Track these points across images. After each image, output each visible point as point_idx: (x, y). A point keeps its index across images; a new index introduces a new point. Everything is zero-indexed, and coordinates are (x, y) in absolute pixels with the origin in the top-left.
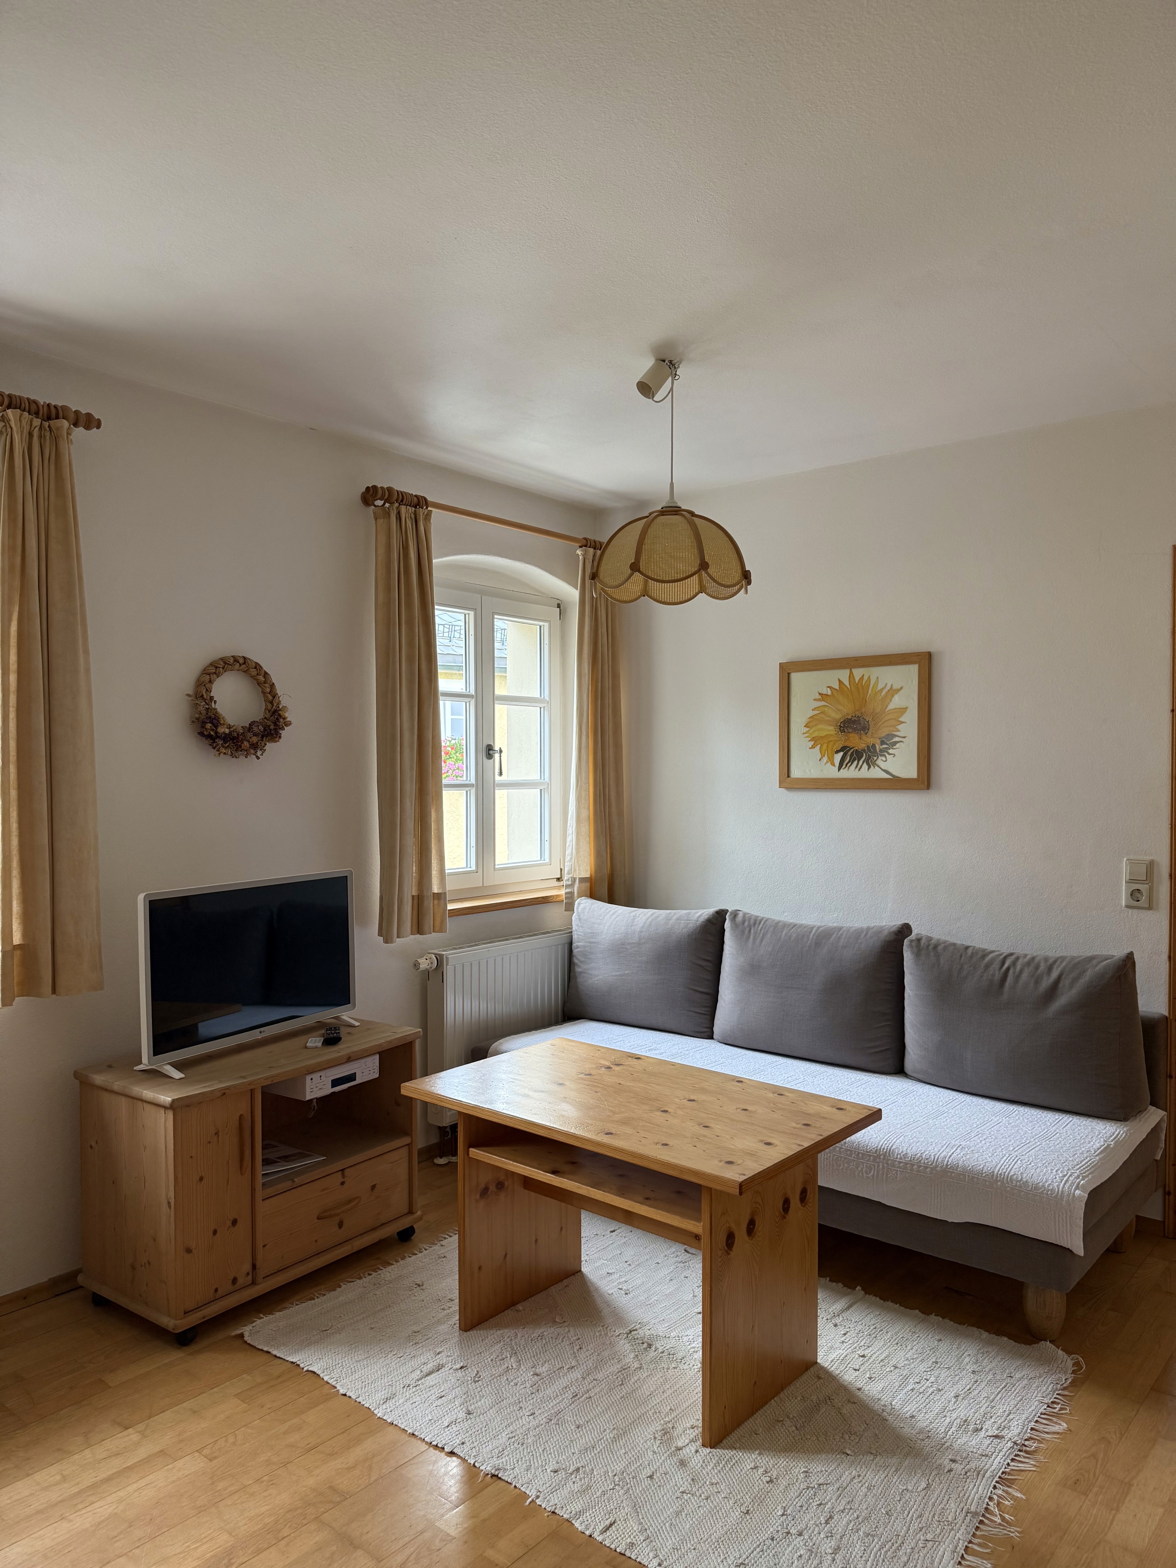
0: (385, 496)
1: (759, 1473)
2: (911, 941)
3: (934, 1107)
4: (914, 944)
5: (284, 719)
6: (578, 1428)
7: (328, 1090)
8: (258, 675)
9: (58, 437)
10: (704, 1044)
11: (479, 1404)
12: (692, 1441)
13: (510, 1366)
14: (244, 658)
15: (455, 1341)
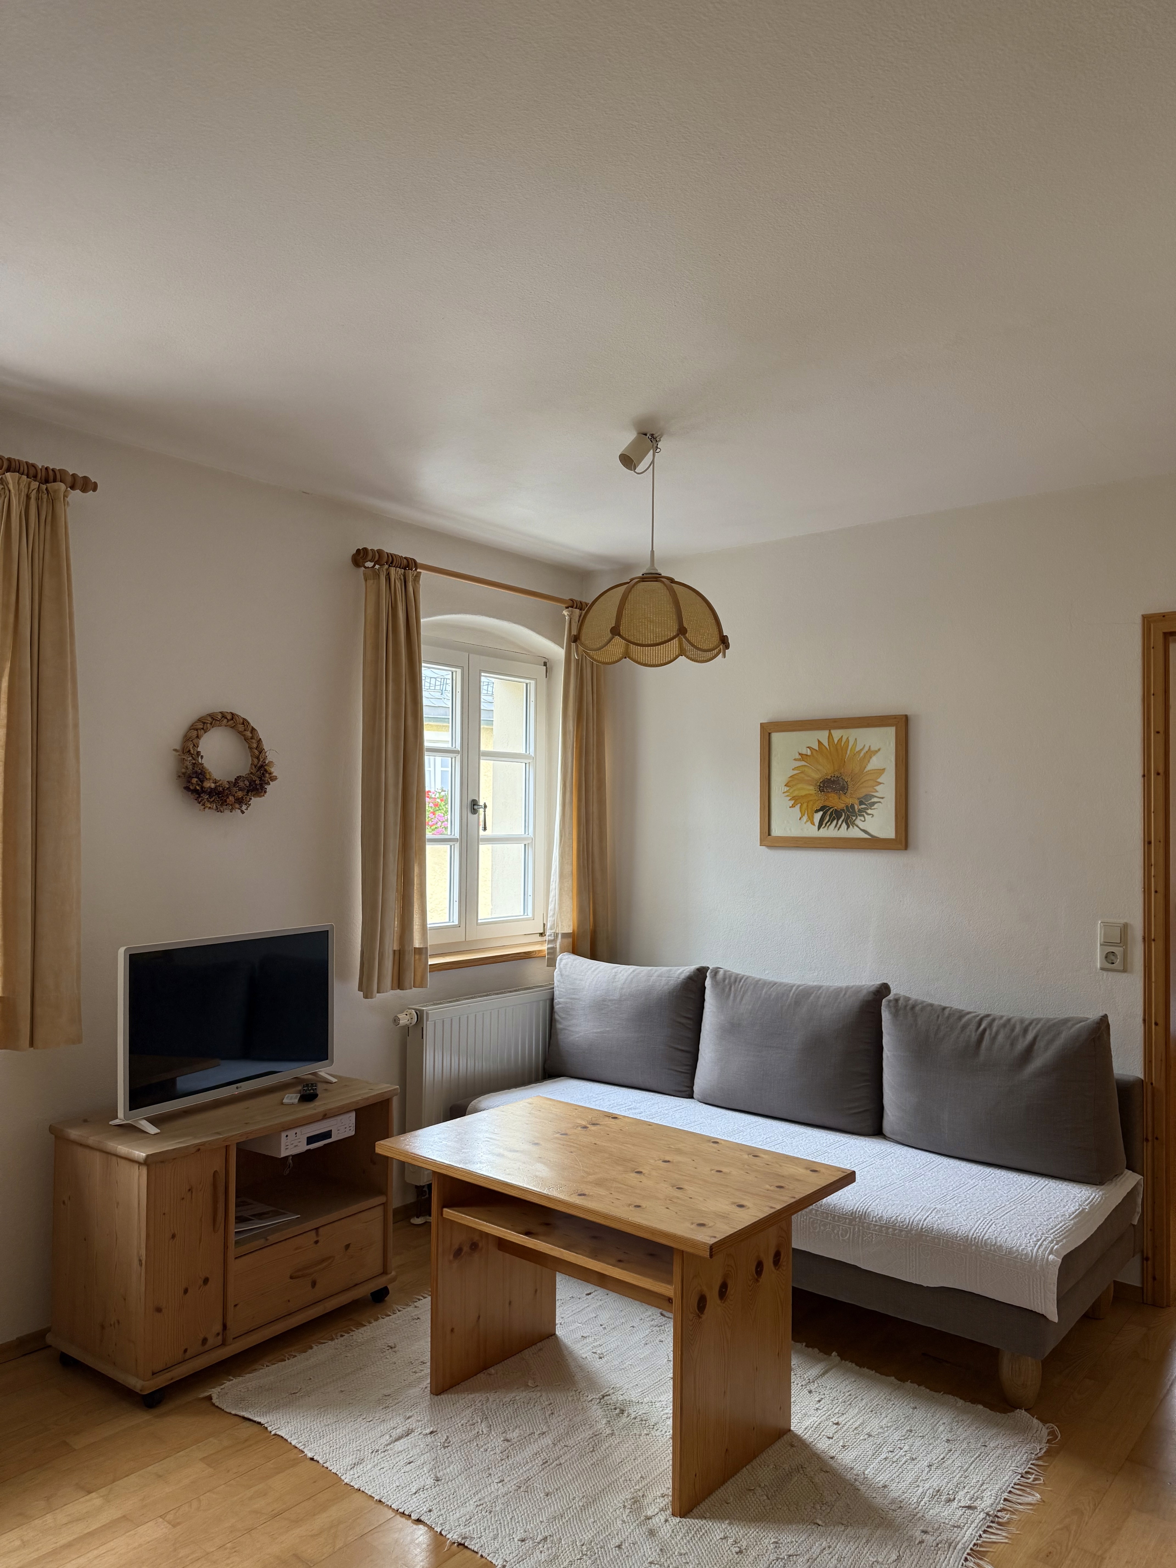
0: (375, 558)
1: (728, 1543)
2: (889, 1001)
3: (911, 1170)
4: (892, 1004)
5: (270, 774)
6: (547, 1495)
7: (303, 1147)
8: (245, 730)
9: (55, 499)
10: (684, 1103)
11: (448, 1470)
12: (662, 1510)
13: (480, 1431)
14: (232, 714)
15: (425, 1405)
